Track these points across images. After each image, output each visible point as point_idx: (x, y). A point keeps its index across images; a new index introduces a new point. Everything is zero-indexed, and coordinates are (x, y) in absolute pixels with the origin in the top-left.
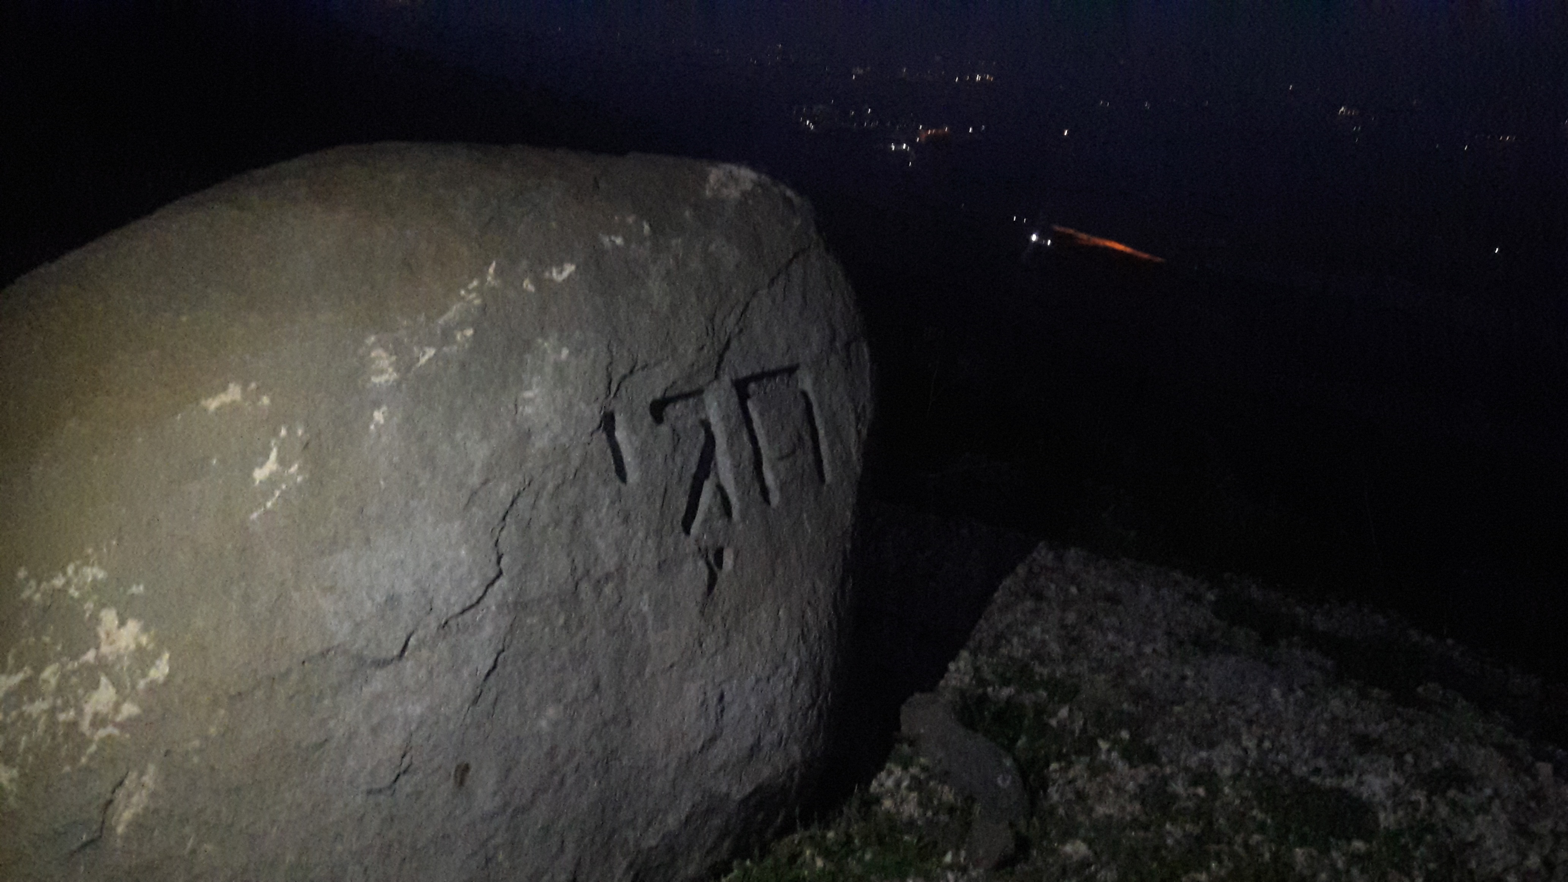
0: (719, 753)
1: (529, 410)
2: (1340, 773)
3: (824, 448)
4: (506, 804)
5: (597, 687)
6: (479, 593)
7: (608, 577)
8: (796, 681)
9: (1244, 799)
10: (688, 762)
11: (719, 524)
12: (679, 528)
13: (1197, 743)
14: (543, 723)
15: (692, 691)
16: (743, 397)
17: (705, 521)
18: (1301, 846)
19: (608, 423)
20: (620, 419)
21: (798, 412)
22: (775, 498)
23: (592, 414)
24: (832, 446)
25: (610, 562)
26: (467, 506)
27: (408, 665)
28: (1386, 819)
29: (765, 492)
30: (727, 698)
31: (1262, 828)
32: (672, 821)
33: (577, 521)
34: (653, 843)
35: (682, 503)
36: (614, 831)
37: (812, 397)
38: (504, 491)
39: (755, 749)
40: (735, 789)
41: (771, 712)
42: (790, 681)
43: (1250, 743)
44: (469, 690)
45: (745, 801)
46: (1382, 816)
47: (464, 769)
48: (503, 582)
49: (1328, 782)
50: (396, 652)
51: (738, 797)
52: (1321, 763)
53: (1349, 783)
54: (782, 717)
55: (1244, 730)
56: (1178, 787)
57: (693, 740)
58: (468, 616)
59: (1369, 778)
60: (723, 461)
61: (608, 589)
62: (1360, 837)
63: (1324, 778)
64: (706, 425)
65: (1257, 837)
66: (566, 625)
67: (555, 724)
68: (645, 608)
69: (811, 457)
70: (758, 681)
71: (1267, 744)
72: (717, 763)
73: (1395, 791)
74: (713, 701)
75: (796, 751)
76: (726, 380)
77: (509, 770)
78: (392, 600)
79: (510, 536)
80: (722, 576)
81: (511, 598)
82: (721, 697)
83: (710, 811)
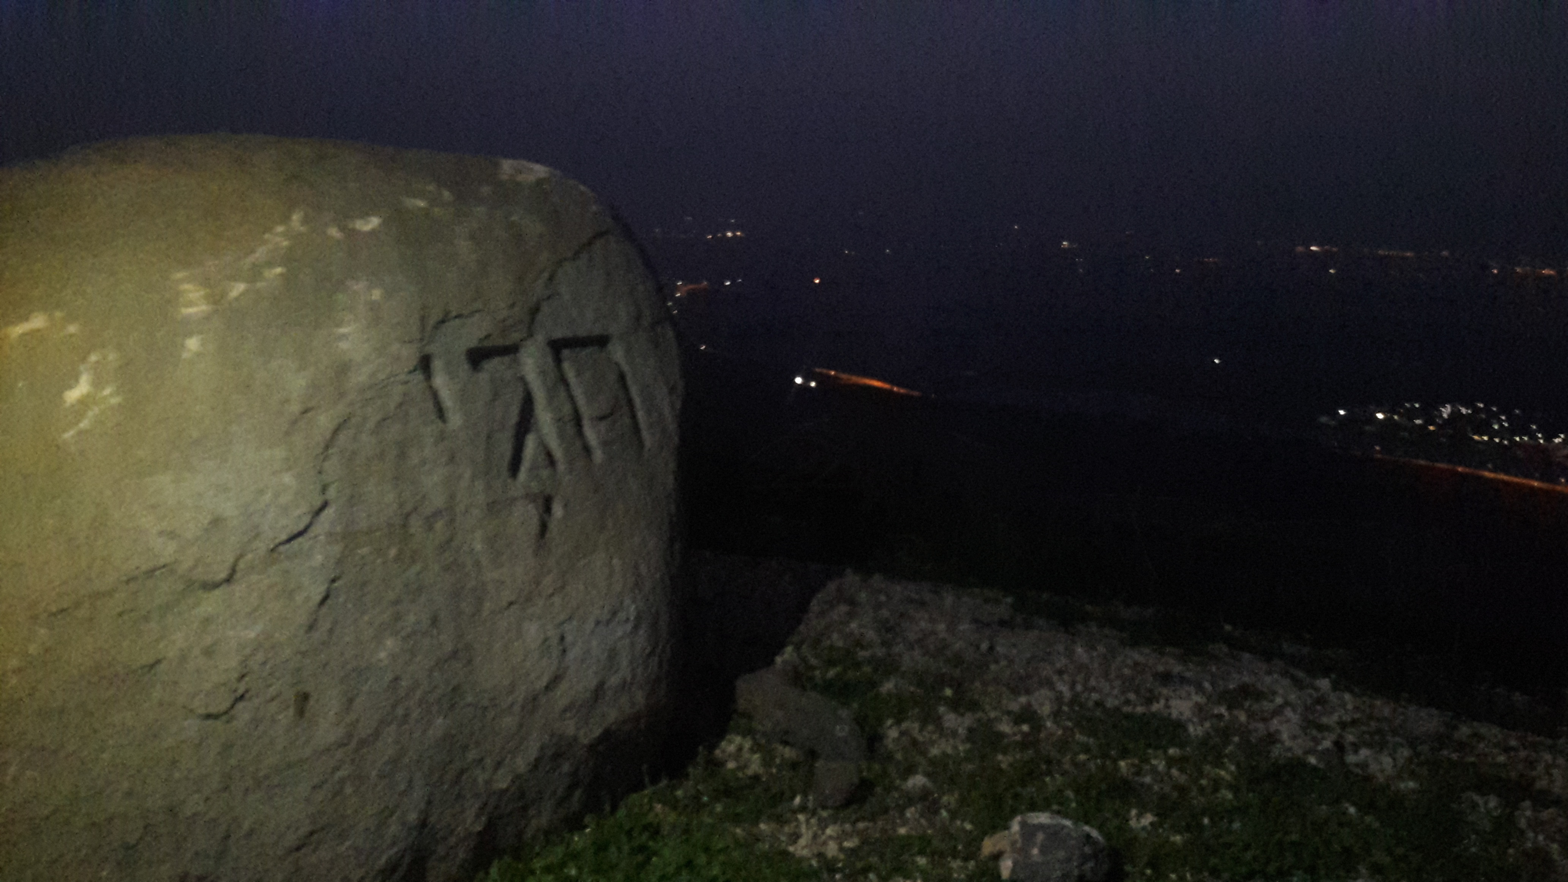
0: (563, 695)
1: (344, 345)
2: (1149, 701)
3: (640, 415)
4: (350, 736)
5: (434, 621)
6: (306, 520)
7: (437, 514)
8: (636, 627)
9: (1065, 729)
10: (534, 699)
11: (545, 473)
12: (505, 472)
13: (1015, 692)
14: (382, 655)
15: (532, 630)
16: (558, 361)
17: (531, 470)
18: (1123, 758)
19: (425, 364)
20: (437, 365)
21: (612, 377)
22: (598, 456)
23: (409, 354)
24: (649, 412)
25: (438, 501)
26: (287, 433)
27: (238, 589)
28: (1195, 730)
29: (587, 449)
30: (569, 639)
31: (1087, 749)
32: (521, 764)
33: (402, 455)
34: (504, 785)
35: (506, 448)
36: (462, 772)
37: (626, 368)
38: (324, 421)
39: (598, 692)
40: (582, 732)
41: (613, 655)
42: (629, 627)
43: (1064, 689)
44: (302, 618)
45: (592, 747)
46: (1191, 729)
47: (304, 698)
48: (329, 512)
49: (1140, 709)
50: (223, 575)
51: (586, 742)
52: (1132, 696)
53: (1155, 707)
54: (625, 663)
55: (1055, 678)
56: (1005, 727)
57: (538, 678)
58: (295, 544)
59: (1173, 703)
60: (544, 417)
61: (439, 525)
62: (1174, 745)
63: (1135, 706)
64: (522, 379)
65: (1082, 757)
66: (398, 558)
67: (393, 657)
68: (478, 547)
69: (627, 420)
70: (598, 623)
71: (1079, 688)
72: (563, 702)
73: (1199, 709)
74: (555, 641)
75: (640, 697)
76: (540, 338)
77: (351, 701)
78: (217, 522)
79: (333, 467)
80: (553, 526)
81: (339, 529)
82: (562, 638)
83: (557, 756)
